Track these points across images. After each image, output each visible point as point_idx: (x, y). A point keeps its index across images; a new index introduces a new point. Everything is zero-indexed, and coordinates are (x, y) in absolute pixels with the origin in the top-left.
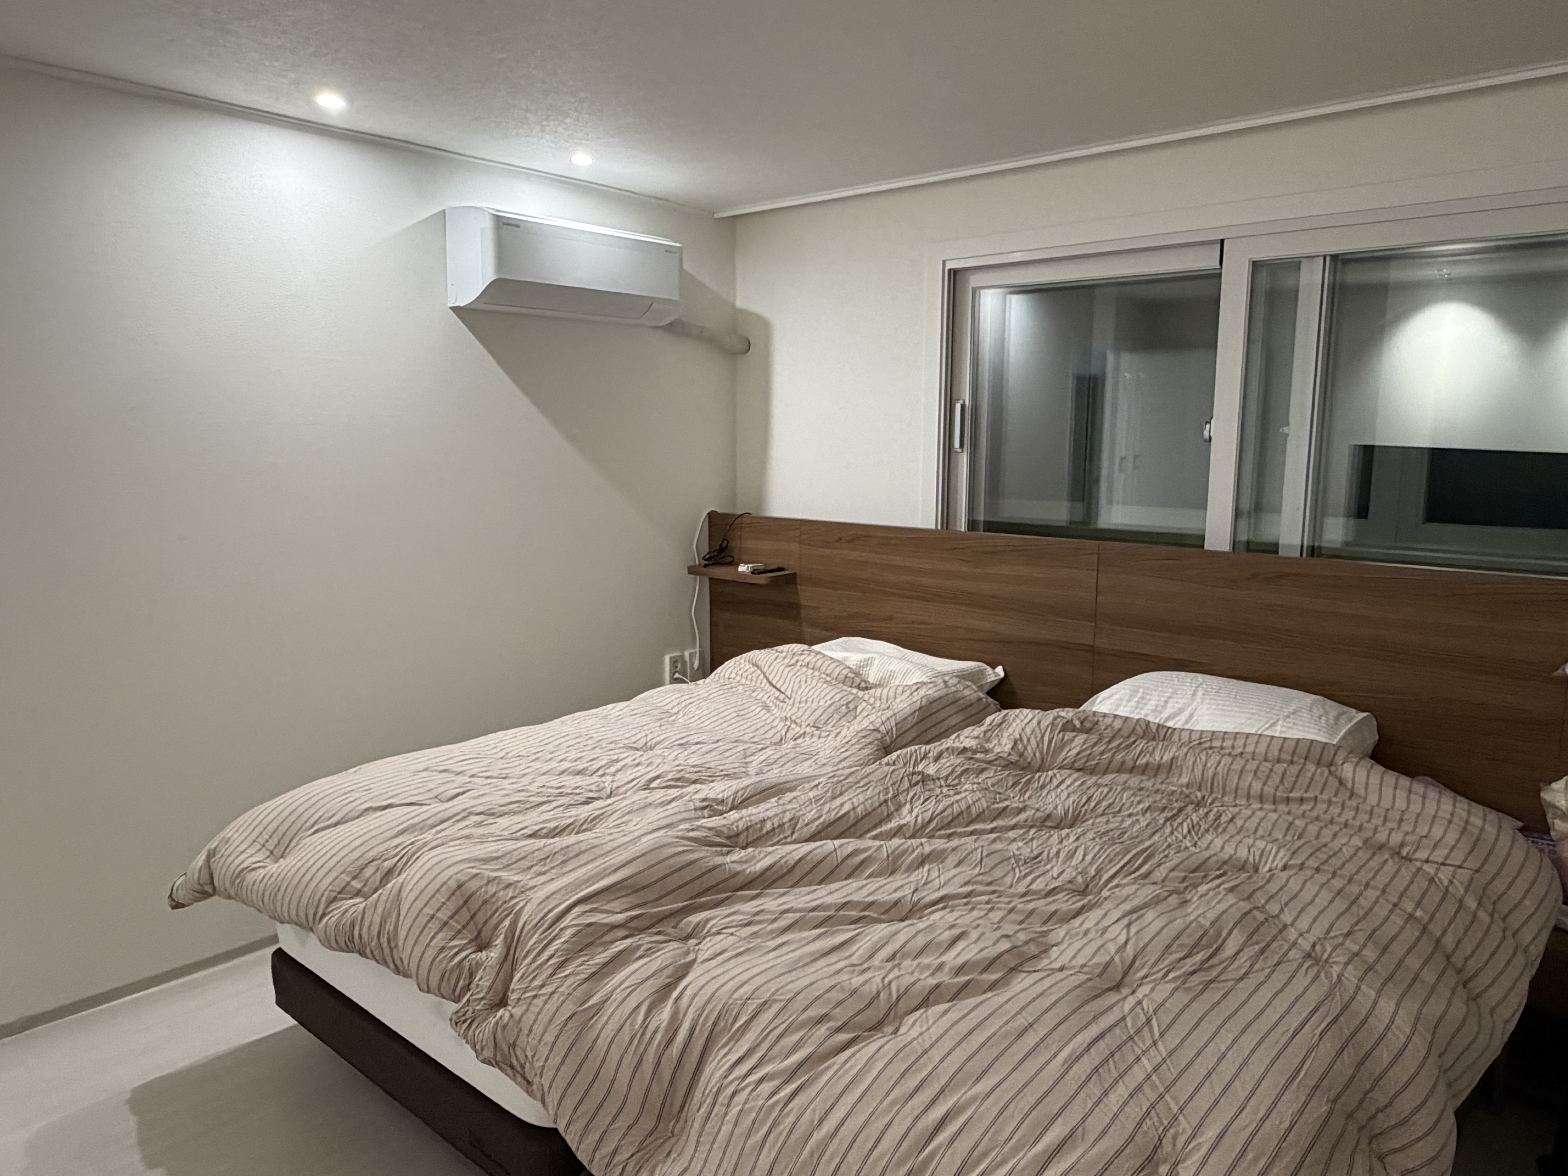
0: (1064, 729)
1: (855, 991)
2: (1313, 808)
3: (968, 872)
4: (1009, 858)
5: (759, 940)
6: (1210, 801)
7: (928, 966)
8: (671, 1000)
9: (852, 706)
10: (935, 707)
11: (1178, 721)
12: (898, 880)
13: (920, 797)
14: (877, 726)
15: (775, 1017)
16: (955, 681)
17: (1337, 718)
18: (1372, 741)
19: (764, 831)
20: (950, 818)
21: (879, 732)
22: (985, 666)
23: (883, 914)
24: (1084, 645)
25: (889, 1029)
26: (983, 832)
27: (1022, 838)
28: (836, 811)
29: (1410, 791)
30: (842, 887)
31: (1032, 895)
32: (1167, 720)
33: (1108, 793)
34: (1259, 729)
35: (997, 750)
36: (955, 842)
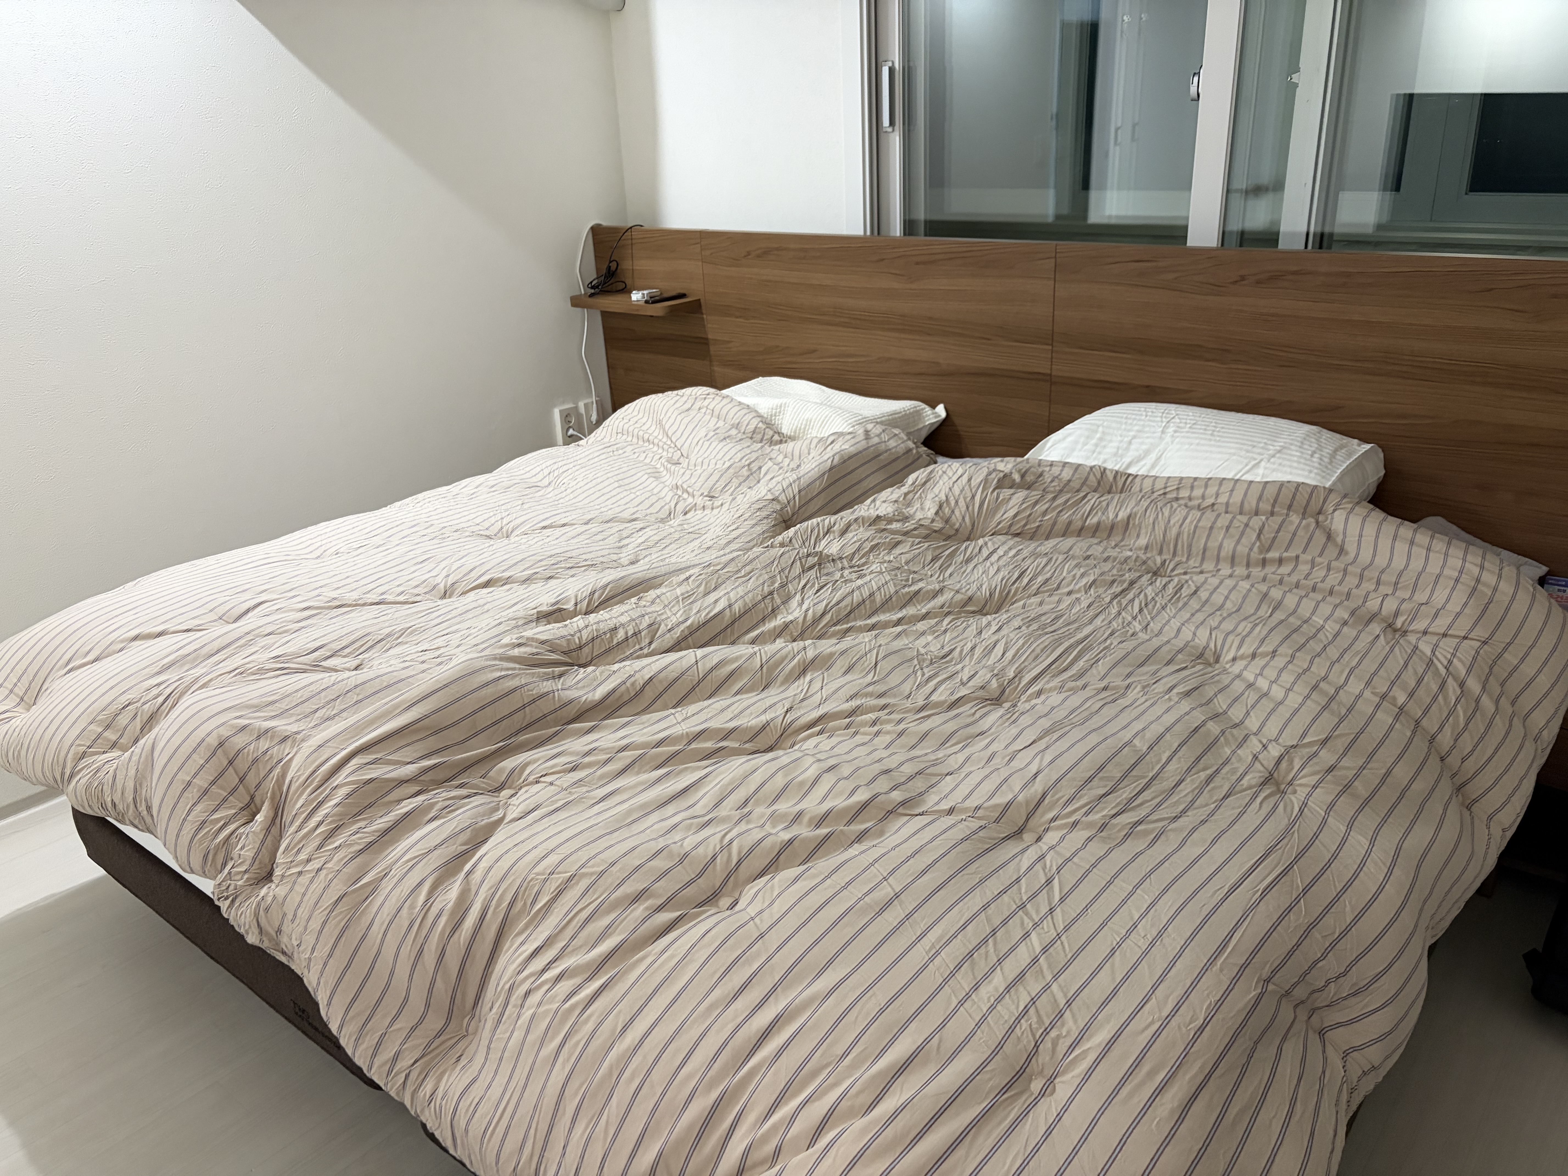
0: (1000, 485)
1: (686, 855)
2: (1293, 571)
3: (857, 680)
4: (912, 659)
5: (585, 789)
6: (1171, 567)
7: (784, 816)
8: (462, 875)
9: (754, 466)
10: (852, 465)
11: (1144, 466)
12: (773, 695)
13: (814, 584)
14: (777, 494)
15: (583, 895)
16: (879, 429)
17: (1333, 456)
18: (1376, 478)
19: (615, 641)
20: (849, 608)
21: (779, 502)
22: (924, 406)
23: (746, 742)
24: (1040, 373)
25: (725, 902)
26: (886, 625)
27: (932, 630)
28: (707, 611)
29: (1412, 543)
30: (701, 710)
31: (932, 709)
32: (1129, 465)
33: (1046, 565)
34: (1236, 475)
35: (919, 515)
36: (848, 642)
